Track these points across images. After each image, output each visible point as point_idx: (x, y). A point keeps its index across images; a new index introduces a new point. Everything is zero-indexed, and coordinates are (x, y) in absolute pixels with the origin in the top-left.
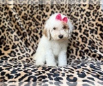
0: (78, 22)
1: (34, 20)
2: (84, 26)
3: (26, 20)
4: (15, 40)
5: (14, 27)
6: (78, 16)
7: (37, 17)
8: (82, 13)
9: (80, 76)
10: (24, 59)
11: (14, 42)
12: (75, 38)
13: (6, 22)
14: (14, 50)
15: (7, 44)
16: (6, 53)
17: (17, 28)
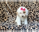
1: (15, 8)
2: (34, 10)
3: (12, 7)
4: (9, 15)
5: (8, 10)
6: (32, 6)
7: (16, 7)
9: (33, 29)
10: (12, 22)
11: (8, 16)
12: (30, 14)
13: (5, 8)
14: (8, 19)
15: (5, 17)
16: (5, 20)
17: (9, 11)
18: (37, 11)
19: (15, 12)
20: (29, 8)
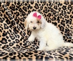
0: (57, 14)
1: (21, 11)
4: (5, 28)
5: (3, 17)
8: (60, 7)
11: (4, 30)
14: (5, 37)
17: (6, 18)
18: (68, 21)
19: (20, 21)
20: (52, 13)
